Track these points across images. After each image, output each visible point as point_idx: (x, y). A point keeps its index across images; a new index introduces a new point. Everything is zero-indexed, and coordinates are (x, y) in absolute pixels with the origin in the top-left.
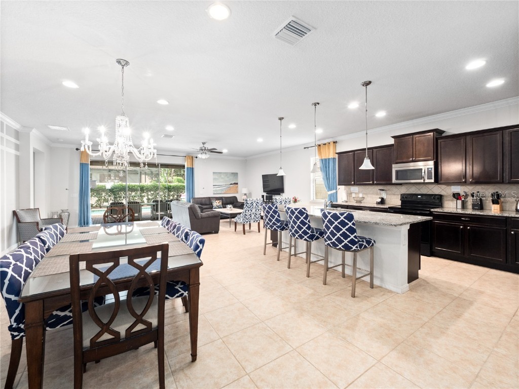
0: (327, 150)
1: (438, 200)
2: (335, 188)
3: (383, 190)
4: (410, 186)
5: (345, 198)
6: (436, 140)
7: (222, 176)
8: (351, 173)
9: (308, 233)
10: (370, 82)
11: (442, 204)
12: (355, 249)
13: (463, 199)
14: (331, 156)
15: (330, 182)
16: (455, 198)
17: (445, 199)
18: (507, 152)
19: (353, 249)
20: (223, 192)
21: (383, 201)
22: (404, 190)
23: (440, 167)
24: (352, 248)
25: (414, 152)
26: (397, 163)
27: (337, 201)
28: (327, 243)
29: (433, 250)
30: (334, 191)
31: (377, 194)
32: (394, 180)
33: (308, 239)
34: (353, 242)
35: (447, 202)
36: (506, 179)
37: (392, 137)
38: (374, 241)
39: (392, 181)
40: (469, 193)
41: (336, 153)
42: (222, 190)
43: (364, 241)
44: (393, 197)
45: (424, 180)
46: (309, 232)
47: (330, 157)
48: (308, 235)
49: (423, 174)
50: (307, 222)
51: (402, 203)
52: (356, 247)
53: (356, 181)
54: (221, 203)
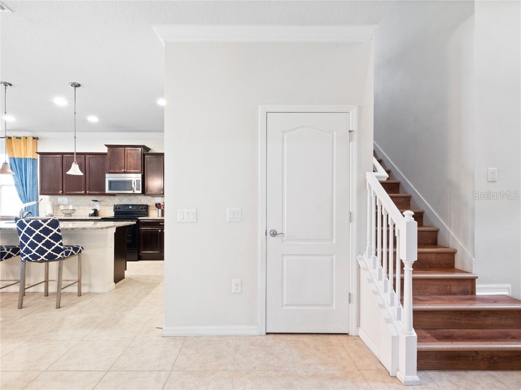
0: (22, 146)
1: (145, 209)
2: (35, 198)
3: (96, 201)
5: (50, 212)
6: (144, 155)
8: (59, 180)
10: (79, 85)
11: (147, 212)
12: (60, 257)
13: (162, 208)
14: (30, 155)
15: (28, 191)
16: (157, 207)
17: (150, 209)
19: (58, 257)
21: (96, 213)
22: (118, 201)
23: (146, 181)
25: (126, 164)
26: (110, 173)
27: (38, 214)
28: (24, 257)
29: (140, 254)
30: (35, 203)
31: (90, 206)
32: (107, 191)
34: (58, 250)
35: (152, 211)
37: (106, 145)
38: (82, 248)
39: (105, 190)
41: (38, 153)
43: (71, 248)
44: (106, 208)
45: (134, 192)
47: (28, 157)
49: (133, 185)
51: (115, 214)
52: (61, 255)
53: (64, 189)
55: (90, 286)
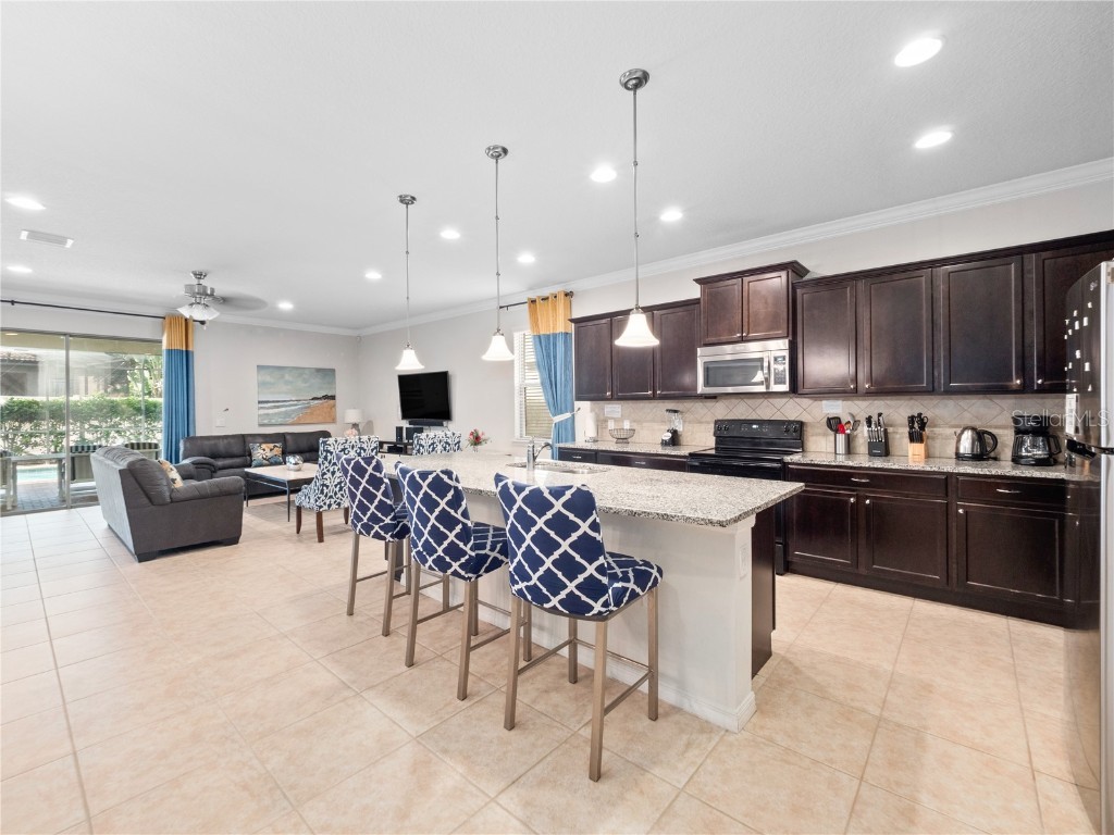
0: (551, 312)
1: (796, 432)
2: (569, 407)
3: (676, 411)
4: (734, 401)
5: (591, 433)
6: (792, 289)
7: (287, 377)
8: (605, 369)
9: (465, 553)
10: (646, 77)
11: (803, 443)
12: (600, 613)
13: (848, 432)
14: (560, 329)
15: (558, 390)
16: (831, 429)
17: (809, 431)
18: (941, 322)
19: (595, 612)
20: (291, 421)
21: (675, 439)
22: (722, 411)
23: (800, 356)
24: (592, 608)
25: (745, 319)
26: (706, 345)
27: (574, 440)
28: (516, 587)
29: (789, 559)
30: (568, 415)
31: (663, 422)
32: (701, 388)
33: (463, 573)
34: (593, 588)
35: (814, 438)
36: (939, 382)
37: (697, 281)
38: (660, 571)
39: (696, 390)
40: (862, 417)
41: (572, 320)
42: (287, 414)
43: (631, 575)
44: (697, 427)
45: (768, 387)
46: (467, 549)
47: (558, 332)
48: (463, 560)
49: (765, 371)
50: (459, 516)
51: (717, 443)
52: (603, 606)
53: (615, 389)
54: (278, 451)
55: (681, 685)
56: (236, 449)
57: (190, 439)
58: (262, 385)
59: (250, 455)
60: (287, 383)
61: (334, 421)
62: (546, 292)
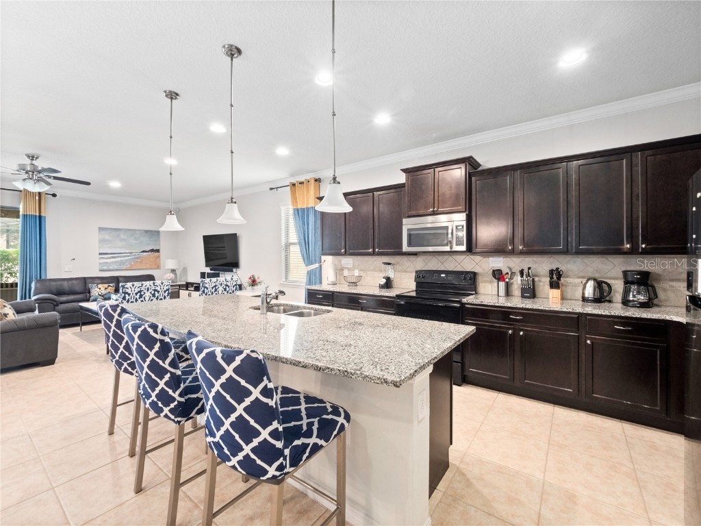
0: (305, 192)
1: (470, 281)
2: (317, 259)
3: (389, 264)
4: (430, 257)
5: (332, 278)
6: (469, 176)
7: (122, 236)
8: (341, 233)
9: (173, 399)
11: (475, 287)
12: (274, 477)
13: (507, 280)
14: (311, 204)
15: (310, 249)
16: (495, 278)
17: (480, 279)
18: (573, 201)
19: (269, 475)
21: (388, 284)
22: (420, 264)
23: (474, 225)
24: (266, 472)
25: (436, 198)
26: (409, 217)
27: (321, 283)
29: (466, 374)
30: (317, 265)
31: (381, 271)
32: (405, 248)
34: (267, 452)
35: (483, 284)
36: (572, 246)
37: (403, 170)
38: (348, 416)
39: (402, 248)
40: (517, 269)
44: (404, 275)
45: (451, 248)
46: (176, 395)
47: (309, 206)
49: (450, 236)
50: (166, 366)
51: (417, 287)
52: (277, 469)
53: (347, 247)
54: (111, 289)
56: (78, 287)
57: (40, 280)
58: (102, 241)
59: (89, 292)
60: (122, 240)
61: (158, 267)
62: (302, 179)
